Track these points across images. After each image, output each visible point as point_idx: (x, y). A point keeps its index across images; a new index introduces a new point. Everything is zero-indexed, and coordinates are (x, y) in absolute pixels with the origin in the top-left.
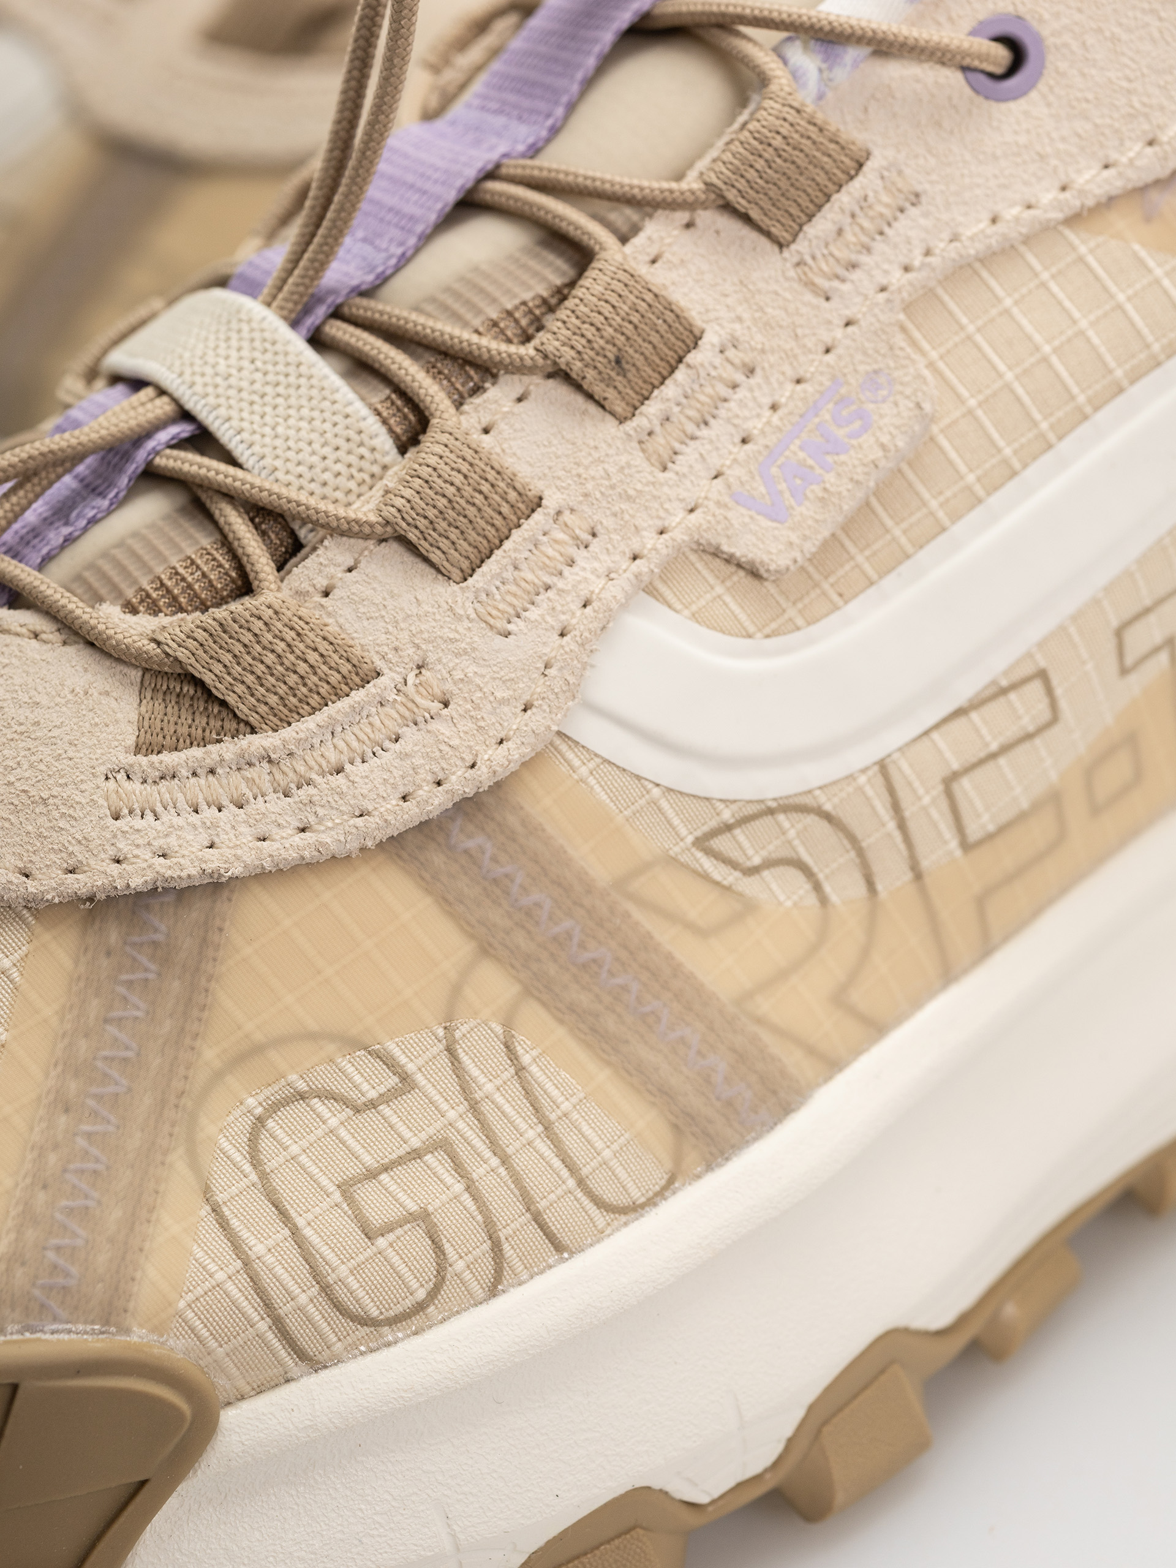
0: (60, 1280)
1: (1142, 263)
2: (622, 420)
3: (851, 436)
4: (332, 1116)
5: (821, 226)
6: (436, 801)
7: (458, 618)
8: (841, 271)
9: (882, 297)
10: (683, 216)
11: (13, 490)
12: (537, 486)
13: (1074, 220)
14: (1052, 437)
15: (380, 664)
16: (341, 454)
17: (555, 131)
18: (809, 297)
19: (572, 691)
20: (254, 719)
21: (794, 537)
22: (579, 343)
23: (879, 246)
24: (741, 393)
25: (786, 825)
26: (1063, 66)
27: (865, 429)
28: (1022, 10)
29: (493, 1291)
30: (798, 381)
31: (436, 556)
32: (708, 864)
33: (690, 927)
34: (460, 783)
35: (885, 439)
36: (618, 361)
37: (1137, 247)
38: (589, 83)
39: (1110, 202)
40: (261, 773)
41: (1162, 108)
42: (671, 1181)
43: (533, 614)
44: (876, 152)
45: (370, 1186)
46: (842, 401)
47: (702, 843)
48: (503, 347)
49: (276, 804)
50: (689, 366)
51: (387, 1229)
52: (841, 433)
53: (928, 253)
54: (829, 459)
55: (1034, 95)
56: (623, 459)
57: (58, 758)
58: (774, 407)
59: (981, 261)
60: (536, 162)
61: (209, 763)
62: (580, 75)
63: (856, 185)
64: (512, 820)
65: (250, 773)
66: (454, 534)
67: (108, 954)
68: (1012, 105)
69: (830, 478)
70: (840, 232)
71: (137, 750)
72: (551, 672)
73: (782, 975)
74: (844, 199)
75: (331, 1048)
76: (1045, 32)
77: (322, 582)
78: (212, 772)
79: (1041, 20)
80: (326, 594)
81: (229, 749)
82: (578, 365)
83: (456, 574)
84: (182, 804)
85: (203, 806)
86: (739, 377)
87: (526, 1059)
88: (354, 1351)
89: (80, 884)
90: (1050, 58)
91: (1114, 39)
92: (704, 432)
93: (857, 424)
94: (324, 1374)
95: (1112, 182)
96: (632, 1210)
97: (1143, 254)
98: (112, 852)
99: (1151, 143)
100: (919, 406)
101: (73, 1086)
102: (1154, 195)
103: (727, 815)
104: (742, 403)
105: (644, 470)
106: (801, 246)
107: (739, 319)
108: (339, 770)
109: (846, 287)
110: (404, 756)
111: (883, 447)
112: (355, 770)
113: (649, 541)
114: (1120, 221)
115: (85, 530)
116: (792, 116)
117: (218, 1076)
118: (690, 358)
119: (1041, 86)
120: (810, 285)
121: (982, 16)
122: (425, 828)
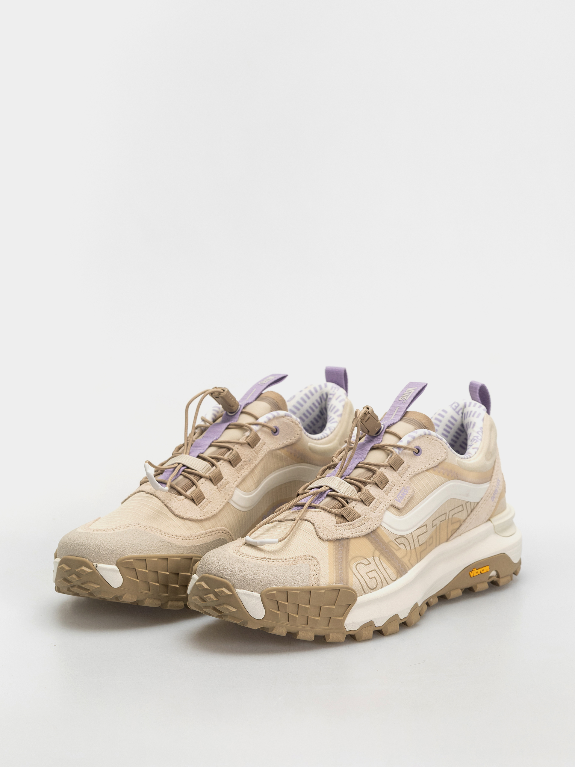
0: (342, 579)
1: (434, 476)
2: (382, 490)
3: (406, 493)
4: (363, 566)
5: (400, 469)
6: (370, 531)
7: (369, 510)
8: (403, 474)
9: (408, 478)
10: (385, 467)
11: (313, 496)
12: (374, 496)
13: (427, 470)
14: (426, 496)
15: (361, 515)
16: (352, 492)
17: (365, 459)
18: (400, 477)
19: (382, 519)
20: (349, 520)
21: (402, 504)
22: (378, 480)
23: (407, 472)
24: (394, 488)
25: (403, 539)
26: (424, 452)
27: (408, 493)
28: (419, 446)
29: (382, 587)
30: (400, 487)
31: (366, 503)
32: (396, 542)
33: (395, 549)
34: (372, 529)
35: (410, 494)
36: (382, 482)
37: (433, 474)
38: (368, 454)
39: (430, 469)
40: (351, 526)
41: (435, 458)
42: (397, 578)
43: (376, 510)
44: (405, 461)
45: (368, 573)
46: (405, 489)
47: (395, 540)
48: (367, 480)
49: (353, 530)
50: (388, 484)
51: (372, 578)
52: (405, 493)
53: (412, 473)
54: (404, 496)
55: (421, 455)
56: (383, 494)
57: (328, 524)
58: (397, 490)
59: (417, 474)
60: (364, 462)
61: (345, 525)
62: (367, 453)
63: (403, 464)
64: (377, 534)
65: (350, 526)
66: (368, 501)
67: (337, 546)
68: (419, 457)
69: (405, 498)
70: (402, 470)
71: (337, 523)
72: (380, 517)
73: (404, 557)
74: (402, 466)
75: (362, 558)
76: (422, 448)
77: (353, 506)
78: (345, 526)
79: (421, 447)
80: (353, 507)
81: (347, 523)
82: (378, 482)
83: (368, 505)
84: (343, 529)
85: (345, 530)
86: (394, 486)
87: (381, 562)
88: (369, 592)
89: (334, 537)
90: (422, 451)
91: (429, 450)
92: (391, 492)
93: (407, 492)
94: (366, 594)
95: (430, 466)
96: (393, 581)
97: (434, 475)
98: (337, 534)
99: (434, 462)
100: (413, 490)
101: (337, 560)
102: (435, 468)
103: (397, 537)
104: (394, 489)
105: (386, 496)
106: (398, 471)
107: (393, 479)
108: (359, 526)
109: (404, 476)
110: (366, 525)
111: (410, 495)
112: (361, 526)
113: (387, 504)
114: (431, 471)
115: (322, 501)
116: (397, 455)
117: (351, 560)
118: (388, 483)
119: (422, 454)
120: (400, 476)
121: (415, 446)
122: (368, 534)
